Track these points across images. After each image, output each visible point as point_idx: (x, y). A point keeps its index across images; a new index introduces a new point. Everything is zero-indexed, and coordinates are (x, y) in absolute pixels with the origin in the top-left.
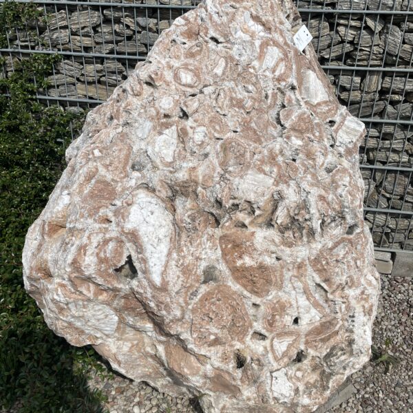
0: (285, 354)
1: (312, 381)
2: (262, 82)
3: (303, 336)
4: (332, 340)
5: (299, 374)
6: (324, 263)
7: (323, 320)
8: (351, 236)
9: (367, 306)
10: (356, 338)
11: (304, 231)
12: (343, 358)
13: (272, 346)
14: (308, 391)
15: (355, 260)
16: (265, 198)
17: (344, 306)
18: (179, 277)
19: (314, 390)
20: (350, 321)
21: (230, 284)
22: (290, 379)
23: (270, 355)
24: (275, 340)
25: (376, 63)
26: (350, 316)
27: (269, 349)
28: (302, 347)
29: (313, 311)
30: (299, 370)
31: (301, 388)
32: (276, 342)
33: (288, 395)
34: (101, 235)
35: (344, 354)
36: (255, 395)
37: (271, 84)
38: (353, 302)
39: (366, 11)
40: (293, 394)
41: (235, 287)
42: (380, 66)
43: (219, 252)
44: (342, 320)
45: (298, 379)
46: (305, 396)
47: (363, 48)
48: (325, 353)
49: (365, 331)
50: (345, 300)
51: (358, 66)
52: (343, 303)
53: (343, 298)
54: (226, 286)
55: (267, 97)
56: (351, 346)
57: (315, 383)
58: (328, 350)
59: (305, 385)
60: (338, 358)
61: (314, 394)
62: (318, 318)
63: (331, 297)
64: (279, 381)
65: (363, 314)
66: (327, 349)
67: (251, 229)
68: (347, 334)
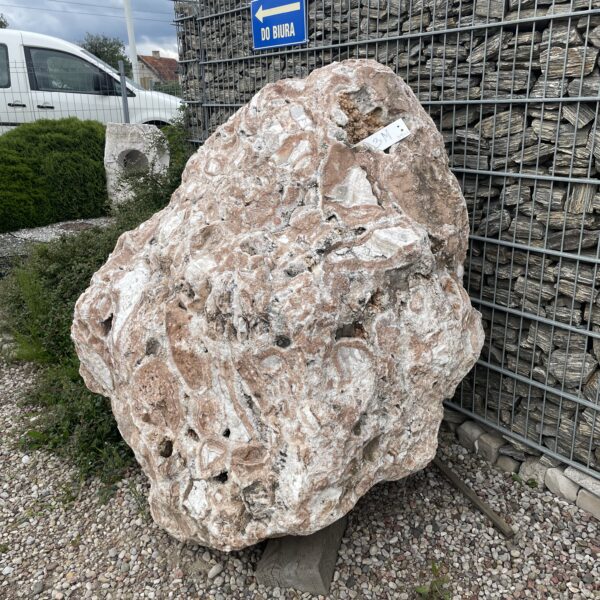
0: (210, 467)
1: (229, 512)
2: (278, 175)
3: (230, 454)
4: (256, 472)
5: (219, 497)
6: (252, 372)
7: (252, 444)
8: (283, 350)
9: (302, 448)
10: (280, 482)
11: (226, 326)
12: (263, 501)
13: (201, 450)
14: (220, 520)
15: (290, 383)
16: (200, 282)
17: (274, 435)
18: (127, 340)
19: (229, 525)
20: (279, 458)
21: (168, 363)
22: (208, 496)
23: (197, 460)
24: (206, 445)
25: (580, 171)
26: (281, 453)
27: (197, 452)
28: (228, 467)
29: (243, 429)
30: (219, 491)
31: (214, 513)
32: (206, 449)
33: (198, 512)
34: (99, 290)
35: (266, 497)
36: (168, 492)
37: (289, 178)
38: (287, 437)
39: (562, 99)
40: (203, 513)
41: (172, 368)
42: (586, 176)
43: (164, 327)
44: (271, 453)
45: (215, 501)
46: (215, 524)
47: (563, 151)
48: (246, 485)
49: (294, 480)
50: (277, 430)
51: (556, 175)
52: (275, 432)
53: (276, 425)
54: (164, 364)
55: (281, 191)
56: (274, 490)
57: (231, 516)
58: (250, 483)
59: (221, 512)
60: (257, 498)
61: (228, 528)
62: (246, 439)
63: (263, 419)
64: (198, 492)
65: (296, 456)
66: (249, 480)
67: (190, 312)
68: (272, 473)
